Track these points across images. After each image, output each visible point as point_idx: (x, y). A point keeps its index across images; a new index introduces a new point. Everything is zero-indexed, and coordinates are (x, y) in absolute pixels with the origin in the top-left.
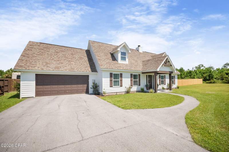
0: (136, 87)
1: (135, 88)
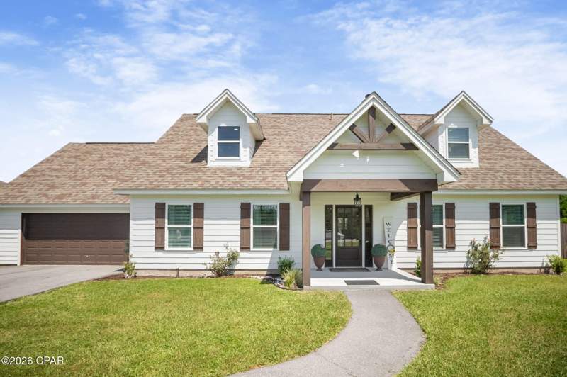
0: (269, 255)
1: (260, 259)
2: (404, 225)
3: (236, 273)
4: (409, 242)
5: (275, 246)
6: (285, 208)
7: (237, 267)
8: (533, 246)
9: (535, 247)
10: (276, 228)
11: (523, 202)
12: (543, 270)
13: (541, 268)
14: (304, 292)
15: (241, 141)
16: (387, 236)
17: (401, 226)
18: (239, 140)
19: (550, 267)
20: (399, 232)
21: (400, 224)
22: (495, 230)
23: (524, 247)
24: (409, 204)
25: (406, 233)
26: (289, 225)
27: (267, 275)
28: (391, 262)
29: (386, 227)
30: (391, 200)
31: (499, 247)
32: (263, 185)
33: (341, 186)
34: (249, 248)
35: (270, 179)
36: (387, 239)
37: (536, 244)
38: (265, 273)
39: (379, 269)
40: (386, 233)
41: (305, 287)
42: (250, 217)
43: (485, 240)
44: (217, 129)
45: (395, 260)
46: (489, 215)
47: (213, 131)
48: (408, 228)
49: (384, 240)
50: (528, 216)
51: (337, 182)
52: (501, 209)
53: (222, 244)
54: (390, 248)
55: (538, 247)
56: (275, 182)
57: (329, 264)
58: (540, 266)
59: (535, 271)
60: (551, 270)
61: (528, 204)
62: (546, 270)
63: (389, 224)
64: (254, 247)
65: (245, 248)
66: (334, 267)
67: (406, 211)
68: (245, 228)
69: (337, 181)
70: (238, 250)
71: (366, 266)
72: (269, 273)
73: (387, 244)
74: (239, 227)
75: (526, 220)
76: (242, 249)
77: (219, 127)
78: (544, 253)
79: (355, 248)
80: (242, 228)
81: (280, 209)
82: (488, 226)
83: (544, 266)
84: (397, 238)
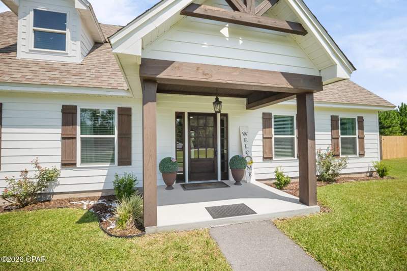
2: (259, 136)
3: (55, 197)
4: (264, 152)
5: (113, 161)
6: (125, 114)
7: (56, 190)
8: (362, 155)
9: (364, 155)
10: (114, 138)
11: (355, 116)
12: (368, 174)
13: (367, 172)
14: (146, 239)
15: (68, 32)
16: (244, 147)
17: (257, 136)
18: (65, 30)
19: (374, 171)
20: (255, 143)
21: (256, 134)
22: (336, 140)
23: (356, 155)
24: (264, 114)
25: (261, 143)
26: (130, 134)
27: (101, 198)
28: (250, 174)
29: (243, 137)
30: (247, 109)
31: (339, 155)
32: (94, 83)
33: (204, 74)
34: (75, 164)
35: (105, 78)
36: (244, 150)
37: (365, 152)
38: (100, 194)
39: (238, 182)
40: (243, 143)
41: (148, 229)
42: (76, 124)
43: (328, 149)
44: (32, 13)
45: (253, 171)
46: (330, 126)
47: (26, 14)
48: (264, 138)
49: (242, 151)
50: (359, 129)
51: (198, 69)
52: (339, 122)
53: (29, 160)
54: (248, 159)
55: (365, 154)
56: (112, 81)
57: (181, 178)
58: (367, 171)
59: (363, 175)
60: (374, 174)
61: (358, 117)
62: (371, 174)
63: (245, 134)
64: (83, 161)
65: (68, 164)
66: (187, 182)
67: (261, 121)
68: (68, 139)
69: (198, 67)
70: (58, 167)
71: (222, 179)
72: (104, 194)
73: (245, 155)
74: (59, 137)
75: (357, 131)
76: (64, 165)
77: (35, 11)
78: (370, 160)
79: (210, 159)
80: (63, 138)
81: (119, 115)
82: (330, 137)
83: (370, 171)
84: (253, 149)
